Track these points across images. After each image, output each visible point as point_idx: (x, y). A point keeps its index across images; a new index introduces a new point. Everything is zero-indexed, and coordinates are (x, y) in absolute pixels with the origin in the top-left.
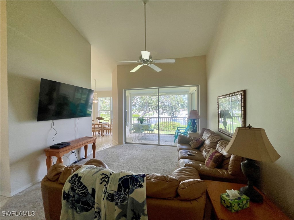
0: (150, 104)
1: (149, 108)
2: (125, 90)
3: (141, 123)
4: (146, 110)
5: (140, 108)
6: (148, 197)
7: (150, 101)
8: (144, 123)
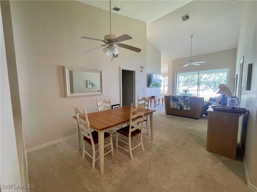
0: (193, 81)
1: (193, 83)
2: (176, 74)
3: (186, 93)
4: (190, 86)
5: (184, 84)
6: (190, 99)
7: (193, 79)
8: (188, 93)
